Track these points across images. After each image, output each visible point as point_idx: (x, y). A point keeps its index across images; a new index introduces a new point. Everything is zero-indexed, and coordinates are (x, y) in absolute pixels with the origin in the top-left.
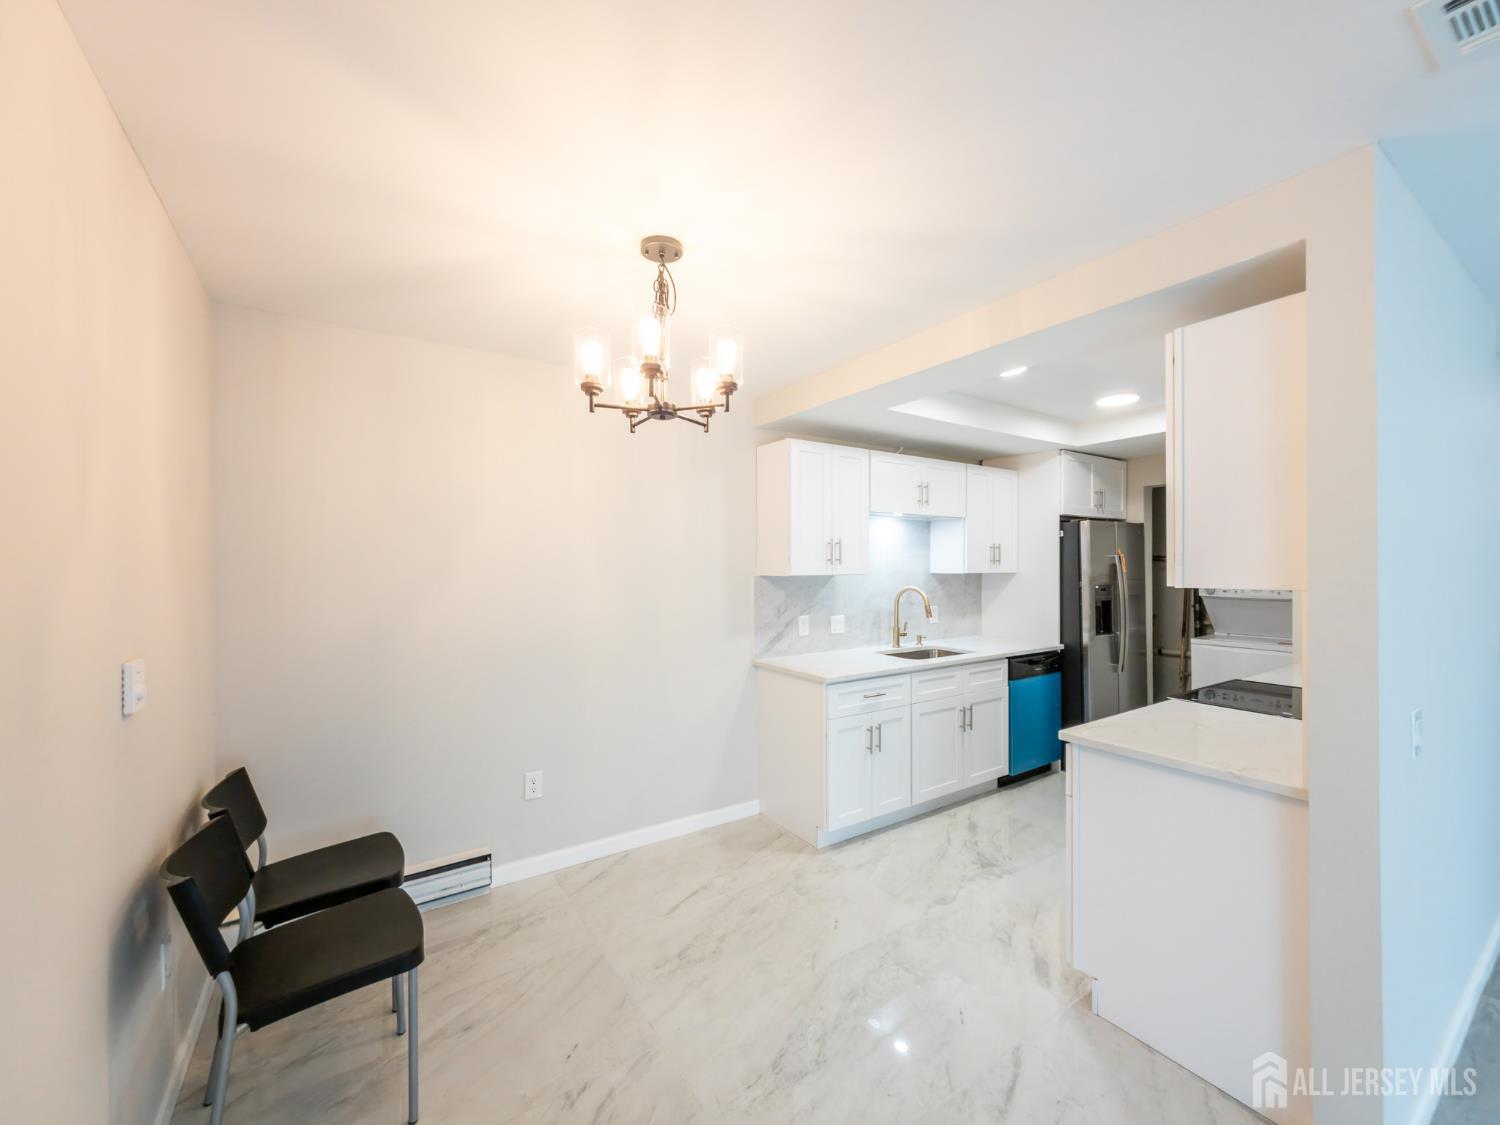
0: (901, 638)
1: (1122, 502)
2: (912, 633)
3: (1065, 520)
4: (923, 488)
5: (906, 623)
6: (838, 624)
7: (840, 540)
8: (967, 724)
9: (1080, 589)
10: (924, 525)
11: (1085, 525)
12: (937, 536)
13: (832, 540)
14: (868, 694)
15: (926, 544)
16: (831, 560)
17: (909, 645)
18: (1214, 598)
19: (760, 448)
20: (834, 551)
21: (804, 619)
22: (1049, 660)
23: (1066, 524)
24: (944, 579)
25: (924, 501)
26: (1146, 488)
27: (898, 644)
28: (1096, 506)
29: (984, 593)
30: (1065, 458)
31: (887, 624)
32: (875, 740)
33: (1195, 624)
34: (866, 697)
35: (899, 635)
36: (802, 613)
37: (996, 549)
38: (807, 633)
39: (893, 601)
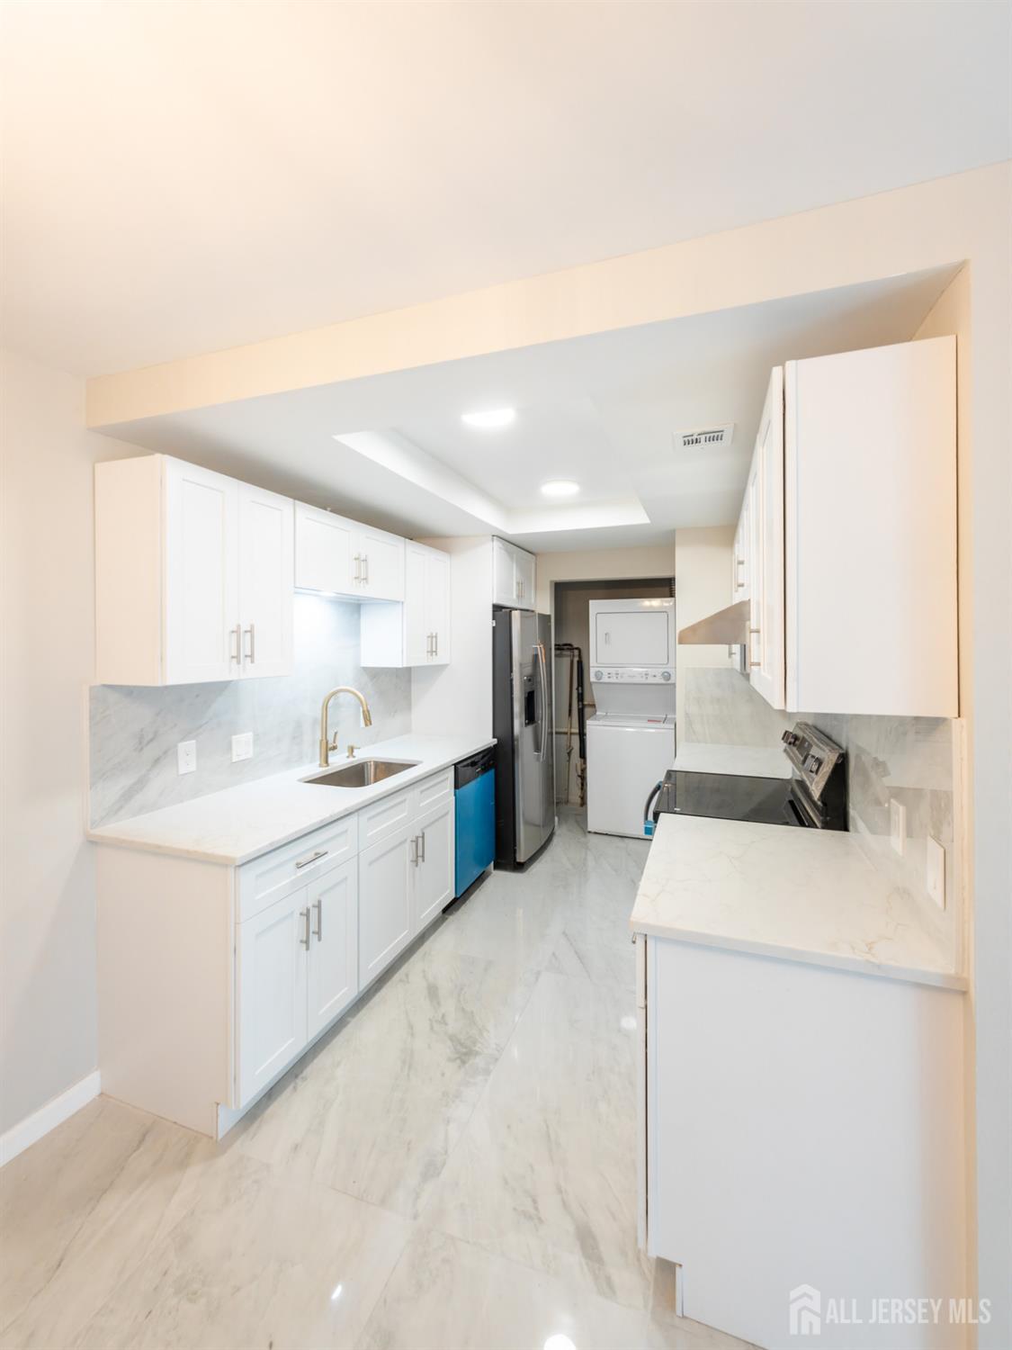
0: (330, 753)
1: (533, 592)
2: (342, 744)
3: (497, 609)
4: (361, 560)
5: (336, 733)
6: (243, 745)
7: (252, 626)
8: (419, 857)
9: (511, 680)
10: (354, 607)
11: (516, 615)
12: (368, 620)
13: (239, 626)
14: (302, 860)
15: (356, 632)
16: (237, 658)
17: (339, 761)
18: (601, 683)
19: (98, 466)
20: (243, 644)
21: (187, 748)
22: (486, 758)
23: (497, 613)
24: (375, 674)
25: (362, 579)
26: (551, 582)
27: (327, 762)
28: (518, 596)
29: (414, 687)
30: (497, 544)
31: (312, 738)
32: (312, 924)
33: (579, 705)
34: (299, 866)
35: (328, 748)
36: (183, 740)
37: (433, 638)
38: (193, 767)
39: (320, 706)
